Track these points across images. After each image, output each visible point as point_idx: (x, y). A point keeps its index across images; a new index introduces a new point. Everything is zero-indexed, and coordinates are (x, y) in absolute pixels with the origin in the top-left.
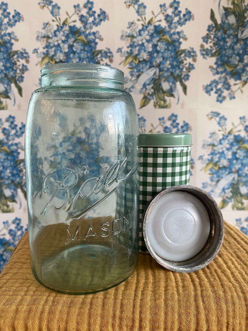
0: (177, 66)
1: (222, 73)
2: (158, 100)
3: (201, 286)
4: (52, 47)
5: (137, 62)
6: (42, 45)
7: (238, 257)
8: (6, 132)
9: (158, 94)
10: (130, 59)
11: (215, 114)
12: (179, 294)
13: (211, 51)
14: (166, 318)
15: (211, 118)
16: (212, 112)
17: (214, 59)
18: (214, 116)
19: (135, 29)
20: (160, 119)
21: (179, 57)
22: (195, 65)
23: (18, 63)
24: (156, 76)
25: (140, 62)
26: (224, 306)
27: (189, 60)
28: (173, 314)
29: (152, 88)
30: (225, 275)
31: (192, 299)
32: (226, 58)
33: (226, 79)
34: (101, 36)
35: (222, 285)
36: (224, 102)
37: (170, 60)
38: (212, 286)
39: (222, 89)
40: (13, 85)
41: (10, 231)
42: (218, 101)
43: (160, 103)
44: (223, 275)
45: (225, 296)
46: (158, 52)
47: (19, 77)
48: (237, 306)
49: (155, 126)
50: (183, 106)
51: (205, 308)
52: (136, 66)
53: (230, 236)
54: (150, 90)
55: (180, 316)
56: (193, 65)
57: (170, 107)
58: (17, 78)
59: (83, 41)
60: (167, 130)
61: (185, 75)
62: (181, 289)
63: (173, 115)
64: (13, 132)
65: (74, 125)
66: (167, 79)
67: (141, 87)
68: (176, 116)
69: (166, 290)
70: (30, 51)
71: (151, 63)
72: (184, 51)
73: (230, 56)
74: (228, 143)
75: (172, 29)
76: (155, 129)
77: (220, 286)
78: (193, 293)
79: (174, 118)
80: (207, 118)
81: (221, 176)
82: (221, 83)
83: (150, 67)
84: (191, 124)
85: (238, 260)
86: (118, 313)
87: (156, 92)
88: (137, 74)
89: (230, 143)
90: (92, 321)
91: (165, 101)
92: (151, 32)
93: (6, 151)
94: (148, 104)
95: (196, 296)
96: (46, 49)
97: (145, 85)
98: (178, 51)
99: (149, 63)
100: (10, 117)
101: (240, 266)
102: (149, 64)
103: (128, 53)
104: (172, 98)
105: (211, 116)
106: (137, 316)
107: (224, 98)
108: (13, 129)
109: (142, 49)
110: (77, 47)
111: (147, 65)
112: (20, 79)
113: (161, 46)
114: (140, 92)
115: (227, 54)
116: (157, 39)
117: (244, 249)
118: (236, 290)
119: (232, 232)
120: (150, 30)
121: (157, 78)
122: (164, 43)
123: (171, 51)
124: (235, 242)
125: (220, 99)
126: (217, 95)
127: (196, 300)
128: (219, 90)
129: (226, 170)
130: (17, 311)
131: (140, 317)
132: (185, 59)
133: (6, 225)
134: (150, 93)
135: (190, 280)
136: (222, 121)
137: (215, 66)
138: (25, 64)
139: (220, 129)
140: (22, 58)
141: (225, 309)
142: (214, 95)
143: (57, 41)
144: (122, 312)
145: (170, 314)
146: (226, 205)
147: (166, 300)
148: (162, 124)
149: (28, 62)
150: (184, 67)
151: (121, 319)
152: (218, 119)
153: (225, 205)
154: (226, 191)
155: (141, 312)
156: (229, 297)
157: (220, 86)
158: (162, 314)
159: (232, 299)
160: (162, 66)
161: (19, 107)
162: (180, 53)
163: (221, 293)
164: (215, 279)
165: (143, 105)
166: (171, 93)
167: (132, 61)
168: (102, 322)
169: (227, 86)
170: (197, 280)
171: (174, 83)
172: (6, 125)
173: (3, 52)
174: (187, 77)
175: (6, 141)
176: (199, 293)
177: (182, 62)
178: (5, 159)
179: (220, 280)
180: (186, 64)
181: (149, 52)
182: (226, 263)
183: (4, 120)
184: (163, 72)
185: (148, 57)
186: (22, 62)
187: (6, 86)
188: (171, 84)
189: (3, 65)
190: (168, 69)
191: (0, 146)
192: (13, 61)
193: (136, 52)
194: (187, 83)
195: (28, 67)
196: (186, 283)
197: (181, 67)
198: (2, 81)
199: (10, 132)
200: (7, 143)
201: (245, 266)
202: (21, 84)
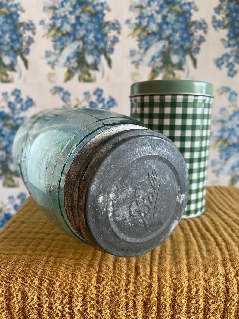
0: (187, 38)
1: (234, 45)
2: (167, 73)
3: (228, 250)
4: (58, 19)
5: (146, 34)
6: (49, 16)
8: (12, 105)
9: (167, 68)
10: (138, 31)
11: (226, 90)
12: (203, 258)
14: (189, 285)
15: (222, 93)
16: (223, 87)
17: (226, 32)
18: (224, 91)
21: (189, 29)
23: (24, 35)
24: (166, 49)
25: (149, 34)
27: (200, 32)
28: (198, 280)
29: (162, 61)
31: (220, 264)
36: (236, 76)
37: (180, 32)
39: (234, 63)
40: (19, 58)
41: (16, 206)
42: (229, 75)
43: (169, 76)
46: (167, 24)
47: (25, 49)
52: (145, 39)
54: (159, 63)
55: (206, 282)
56: (203, 37)
58: (23, 50)
59: (91, 12)
61: (195, 48)
62: (205, 254)
64: (19, 106)
66: (176, 52)
67: (149, 60)
69: (188, 253)
70: (36, 22)
71: (160, 35)
72: (194, 23)
78: (220, 258)
80: (217, 93)
81: (230, 153)
82: (232, 56)
83: (159, 40)
86: (132, 277)
87: (165, 65)
88: (146, 46)
90: (101, 285)
91: (174, 75)
92: (161, 2)
93: (11, 125)
95: (224, 260)
96: (53, 21)
97: (153, 58)
98: (189, 23)
100: (16, 90)
102: (158, 36)
103: (136, 24)
104: (181, 72)
105: (221, 91)
106: (155, 281)
107: (236, 72)
108: (18, 102)
109: (151, 21)
110: (84, 18)
111: (155, 37)
112: (27, 52)
113: (171, 18)
114: (149, 65)
116: (167, 10)
121: (166, 51)
122: (175, 15)
123: (182, 22)
125: (232, 73)
126: (228, 69)
127: (224, 265)
128: (231, 64)
129: (235, 148)
131: (159, 282)
132: (196, 32)
133: (11, 199)
134: (159, 66)
135: (215, 244)
136: (233, 97)
137: (227, 39)
138: (31, 36)
139: (231, 104)
140: (28, 30)
142: (225, 70)
143: (64, 12)
144: (136, 276)
145: (194, 280)
147: (189, 265)
149: (34, 33)
150: (194, 39)
151: (136, 284)
152: (228, 94)
154: (235, 169)
155: (159, 277)
157: (231, 60)
158: (185, 280)
160: (171, 39)
161: (25, 80)
166: (180, 66)
167: (141, 33)
168: (113, 287)
170: (223, 243)
171: (184, 56)
172: (12, 99)
173: (10, 24)
174: (198, 50)
175: (11, 115)
176: (228, 257)
177: (192, 34)
178: (10, 134)
180: (197, 36)
181: (158, 24)
183: (9, 93)
184: (173, 45)
185: (158, 29)
186: (28, 34)
187: (12, 58)
188: (180, 57)
189: (9, 37)
190: (178, 42)
191: (6, 120)
192: (19, 34)
193: (145, 24)
194: (197, 56)
195: (35, 40)
196: (210, 247)
197: (191, 39)
198: (7, 54)
199: (15, 106)
200: (12, 117)
202: (27, 57)
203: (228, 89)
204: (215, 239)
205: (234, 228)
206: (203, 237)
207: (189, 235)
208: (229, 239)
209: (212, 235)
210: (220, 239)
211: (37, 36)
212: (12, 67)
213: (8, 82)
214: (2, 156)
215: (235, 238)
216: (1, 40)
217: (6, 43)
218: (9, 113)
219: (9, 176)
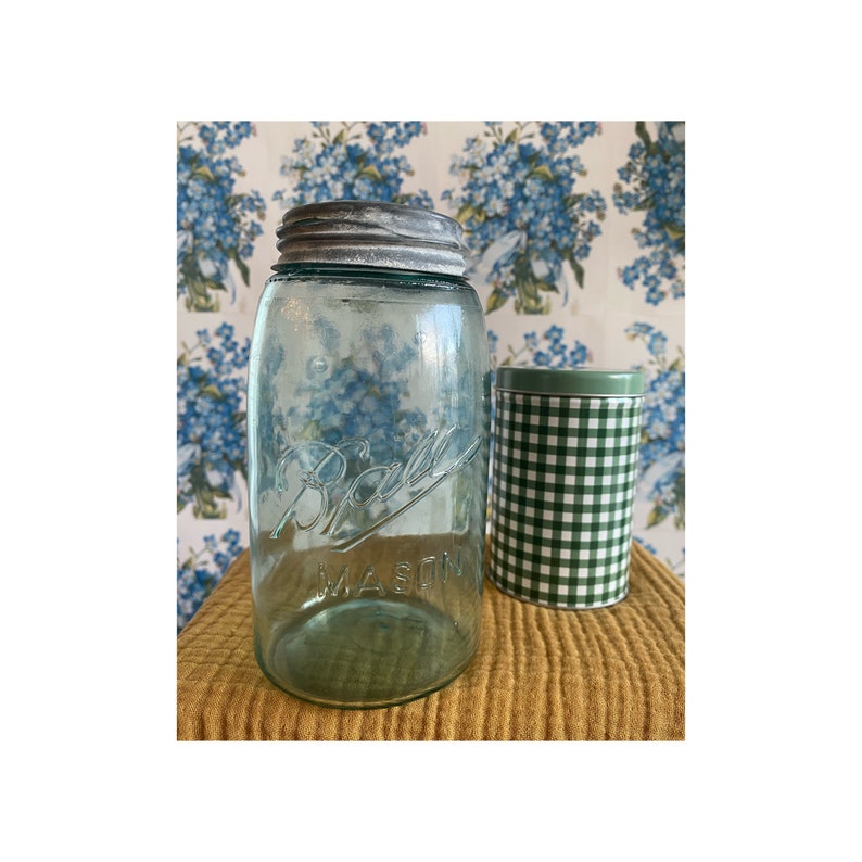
0: (564, 228)
1: (658, 242)
2: (523, 297)
3: (563, 664)
4: (311, 188)
5: (482, 219)
6: (291, 183)
7: (650, 615)
8: (215, 356)
9: (524, 286)
10: (468, 214)
11: (643, 329)
12: (517, 677)
13: (636, 197)
14: (487, 720)
15: (634, 336)
16: (636, 324)
17: (642, 215)
18: (640, 331)
19: (479, 153)
20: (526, 337)
21: (569, 210)
22: (603, 225)
23: (243, 220)
24: (521, 248)
25: (487, 219)
26: (602, 703)
27: (590, 216)
28: (501, 713)
29: (513, 272)
30: (615, 645)
31: (542, 687)
32: (667, 213)
33: (667, 256)
34: (409, 166)
35: (606, 665)
36: (662, 304)
37: (550, 216)
38: (586, 665)
39: (659, 277)
40: (232, 264)
41: (218, 557)
42: (649, 300)
43: (528, 303)
44: (611, 645)
45: (608, 686)
46: (525, 199)
47: (245, 247)
48: (629, 704)
49: (516, 350)
50: (574, 310)
51: (565, 705)
52: (480, 228)
53: (642, 576)
54: (507, 277)
55: (514, 716)
56: (597, 226)
57: (548, 312)
58: (240, 249)
59: (374, 176)
60: (541, 359)
61: (581, 248)
62: (522, 668)
63: (554, 328)
64: (229, 357)
65: (352, 346)
66: (543, 255)
67: (489, 270)
68: (560, 331)
69: (494, 668)
70: (267, 195)
71: (511, 221)
72: (579, 198)
73: (675, 208)
74: (668, 390)
75: (556, 152)
76: (516, 356)
77: (601, 666)
78: (545, 677)
79: (555, 334)
80: (624, 336)
81: (653, 457)
82: (655, 263)
83: (509, 230)
84: (590, 347)
85: (648, 620)
87: (520, 280)
88: (482, 243)
89: (673, 388)
91: (538, 300)
92: (513, 158)
93: (214, 394)
94: (503, 303)
95: (550, 681)
96: (299, 192)
97: (496, 267)
98: (568, 198)
99: (507, 220)
100: (224, 326)
101: (648, 631)
102: (506, 223)
103: (463, 200)
104: (552, 294)
105: (633, 333)
107: (663, 295)
108: (229, 350)
109: (492, 193)
110: (361, 188)
111: (501, 225)
112: (246, 251)
113: (533, 188)
114: (488, 281)
115: (670, 205)
116: (525, 172)
117: (666, 602)
118: (630, 675)
119: (649, 569)
120: (510, 154)
121: (523, 252)
122: (539, 182)
123: (553, 197)
124: (652, 588)
125: (655, 297)
126: (646, 289)
127: (549, 690)
128: (653, 277)
129: (663, 446)
130: (210, 691)
131: (438, 717)
132: (582, 215)
133: (210, 543)
134: (508, 283)
136: (658, 343)
137: (644, 229)
138: (257, 221)
139: (653, 358)
140: (251, 210)
141: (603, 710)
142: (640, 289)
143: (322, 176)
145: (495, 712)
146: (663, 519)
147: (489, 689)
148: (531, 346)
149: (262, 216)
150: (578, 229)
152: (648, 338)
153: (659, 519)
154: (664, 489)
156: (615, 688)
157: (653, 270)
158: (481, 712)
159: (620, 691)
160: (533, 228)
161: (243, 307)
162: (570, 201)
163: (600, 679)
164: (594, 652)
165: (494, 308)
166: (550, 283)
167: (472, 217)
169: (668, 271)
170: (559, 653)
171: (557, 263)
172: (216, 343)
173: (215, 197)
174: (585, 251)
175: (214, 374)
176: (557, 676)
177: (575, 220)
178: (211, 411)
179: (604, 655)
180: (583, 224)
181: (507, 199)
182: (621, 625)
183: (211, 332)
184: (536, 241)
185: (506, 209)
186: (251, 217)
187: (218, 264)
188: (551, 265)
189: (214, 224)
190: (546, 234)
191: (203, 384)
192: (233, 216)
193: (480, 199)
194: (584, 263)
195: (263, 228)
196: (534, 658)
197: (573, 230)
198: (209, 255)
199: (222, 357)
200: (216, 379)
201: (658, 632)
202: (248, 262)
203: (648, 328)
204: (548, 644)
205: (587, 624)
206: (529, 640)
207: (505, 636)
208: (571, 644)
209: (545, 637)
210: (555, 643)
211: (267, 220)
212: (218, 282)
213: (210, 309)
214: (193, 455)
215: (584, 643)
216: (198, 228)
217: (206, 234)
218: (209, 372)
219: (206, 495)
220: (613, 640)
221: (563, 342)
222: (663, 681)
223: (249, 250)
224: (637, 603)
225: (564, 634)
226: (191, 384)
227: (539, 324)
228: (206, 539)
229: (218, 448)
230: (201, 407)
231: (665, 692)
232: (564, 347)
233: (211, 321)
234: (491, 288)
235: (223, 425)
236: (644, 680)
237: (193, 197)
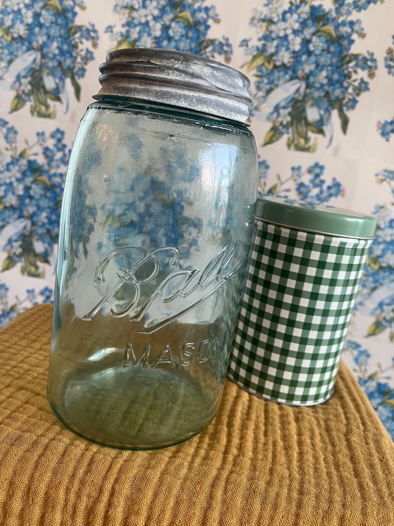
0: (338, 82)
2: (296, 135)
3: (235, 463)
4: (136, 26)
5: (271, 67)
6: (121, 20)
7: (328, 429)
8: (48, 153)
9: (297, 127)
10: (260, 61)
11: (391, 175)
12: (190, 468)
14: (153, 502)
15: (382, 180)
16: (386, 171)
18: (388, 177)
19: (276, 9)
20: (293, 169)
21: (345, 67)
22: (372, 83)
23: (80, 47)
24: (300, 95)
25: (275, 67)
26: (257, 506)
27: (362, 74)
28: (167, 498)
29: (290, 114)
30: (287, 453)
31: (208, 482)
34: (217, 15)
35: (271, 471)
37: (327, 71)
38: (254, 468)
40: (68, 81)
43: (298, 141)
44: (283, 452)
45: (266, 491)
46: (310, 53)
47: (80, 69)
48: (281, 512)
49: (283, 179)
50: (336, 152)
51: (224, 501)
52: (268, 74)
54: (285, 117)
55: (177, 503)
56: (366, 84)
57: (314, 151)
58: (76, 70)
59: (188, 21)
60: (303, 189)
61: (350, 100)
62: (198, 460)
64: (59, 155)
66: (317, 103)
67: (270, 109)
70: (101, 28)
71: (294, 71)
72: (355, 57)
75: (342, 15)
76: (282, 184)
77: (267, 472)
78: (214, 472)
79: (317, 170)
80: (374, 179)
81: (381, 281)
83: (292, 79)
84: (344, 184)
85: (324, 434)
86: (81, 472)
87: (295, 122)
88: (268, 87)
90: (37, 474)
91: (307, 139)
92: (304, 16)
93: (45, 183)
94: (277, 139)
95: (217, 478)
96: (126, 28)
97: (277, 108)
98: (346, 56)
99: (291, 71)
100: (58, 131)
101: (321, 444)
102: (290, 72)
103: (258, 49)
104: (319, 136)
105: (382, 177)
106: (108, 486)
108: (59, 150)
109: (282, 46)
110: (176, 30)
111: (286, 73)
112: (80, 73)
113: (317, 44)
114: (268, 119)
116: (313, 30)
117: (347, 419)
118: (290, 486)
120: (302, 12)
121: (300, 98)
122: (324, 39)
123: (333, 54)
127: (213, 486)
129: (391, 274)
131: (113, 488)
132: (355, 72)
133: (30, 295)
134: (285, 123)
138: (91, 49)
140: (87, 39)
141: (256, 513)
143: (146, 16)
144: (86, 473)
145: (162, 496)
146: (380, 332)
147: (163, 474)
148: (296, 177)
149: (95, 45)
150: (350, 84)
151: (83, 483)
152: (393, 183)
153: (377, 331)
154: (386, 307)
155: (117, 481)
156: (272, 494)
158: (150, 493)
159: (276, 499)
160: (312, 79)
161: (73, 117)
162: (348, 59)
163: (262, 484)
164: (266, 456)
165: (269, 142)
166: (319, 127)
167: (263, 65)
168: (51, 481)
170: (235, 451)
171: (328, 111)
172: (51, 143)
173: (61, 26)
174: (353, 103)
175: (46, 167)
176: (225, 474)
177: (348, 76)
178: (41, 196)
179: (273, 461)
180: (355, 80)
181: (294, 52)
182: (300, 434)
183: (47, 134)
184: (313, 90)
185: (292, 60)
186: (87, 44)
187: (57, 81)
188: (322, 112)
189: (58, 48)
190: (322, 85)
191: (37, 174)
192: (73, 42)
193: (272, 50)
194: (350, 114)
195: (95, 55)
196: (212, 453)
197: (345, 84)
198: (52, 73)
199: (54, 155)
200: (47, 172)
201: (330, 447)
202: (81, 82)
211: (98, 48)
212: (56, 95)
213: (48, 116)
214: (25, 228)
215: (261, 446)
216: (45, 50)
217: (51, 56)
218: (43, 166)
219: (32, 259)
220: (287, 448)
221: (322, 177)
222: (317, 497)
223: (83, 71)
224: (321, 416)
225: (246, 434)
226: (28, 173)
227: (305, 160)
228: (28, 291)
229: (44, 224)
230: (34, 192)
231: (316, 507)
232: (323, 182)
233: (49, 126)
234: (269, 125)
235: (49, 208)
236: (301, 492)
237: (44, 24)
